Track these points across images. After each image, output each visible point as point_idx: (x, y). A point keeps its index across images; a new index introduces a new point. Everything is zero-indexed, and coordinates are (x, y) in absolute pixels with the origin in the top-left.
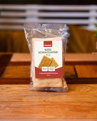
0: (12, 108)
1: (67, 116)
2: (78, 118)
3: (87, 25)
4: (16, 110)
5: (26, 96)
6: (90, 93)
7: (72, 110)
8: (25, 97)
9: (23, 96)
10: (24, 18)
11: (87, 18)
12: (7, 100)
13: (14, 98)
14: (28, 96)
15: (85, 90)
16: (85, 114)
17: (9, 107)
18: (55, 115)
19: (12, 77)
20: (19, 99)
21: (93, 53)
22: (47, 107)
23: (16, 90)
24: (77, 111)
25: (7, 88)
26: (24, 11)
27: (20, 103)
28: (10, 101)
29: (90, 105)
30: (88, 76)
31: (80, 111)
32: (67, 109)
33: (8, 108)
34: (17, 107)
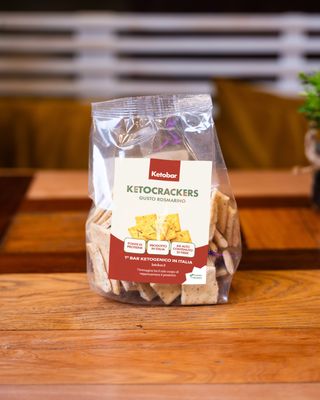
0: (34, 349)
1: (214, 373)
2: (249, 380)
3: (273, 79)
4: (47, 357)
5: (79, 310)
6: (287, 298)
7: (230, 356)
8: (77, 315)
9: (69, 310)
10: (69, 55)
11: (273, 56)
12: (17, 326)
13: (41, 317)
14: (86, 310)
15: (270, 288)
16: (272, 366)
17: (24, 348)
18: (175, 372)
19: (32, 250)
20: (59, 322)
21: (295, 170)
22: (147, 344)
23: (48, 293)
24: (247, 357)
25: (19, 284)
26: (68, 33)
27: (61, 333)
28: (26, 328)
29: (288, 338)
30: (280, 245)
31: (257, 357)
32: (214, 354)
33: (21, 352)
34: (52, 348)
